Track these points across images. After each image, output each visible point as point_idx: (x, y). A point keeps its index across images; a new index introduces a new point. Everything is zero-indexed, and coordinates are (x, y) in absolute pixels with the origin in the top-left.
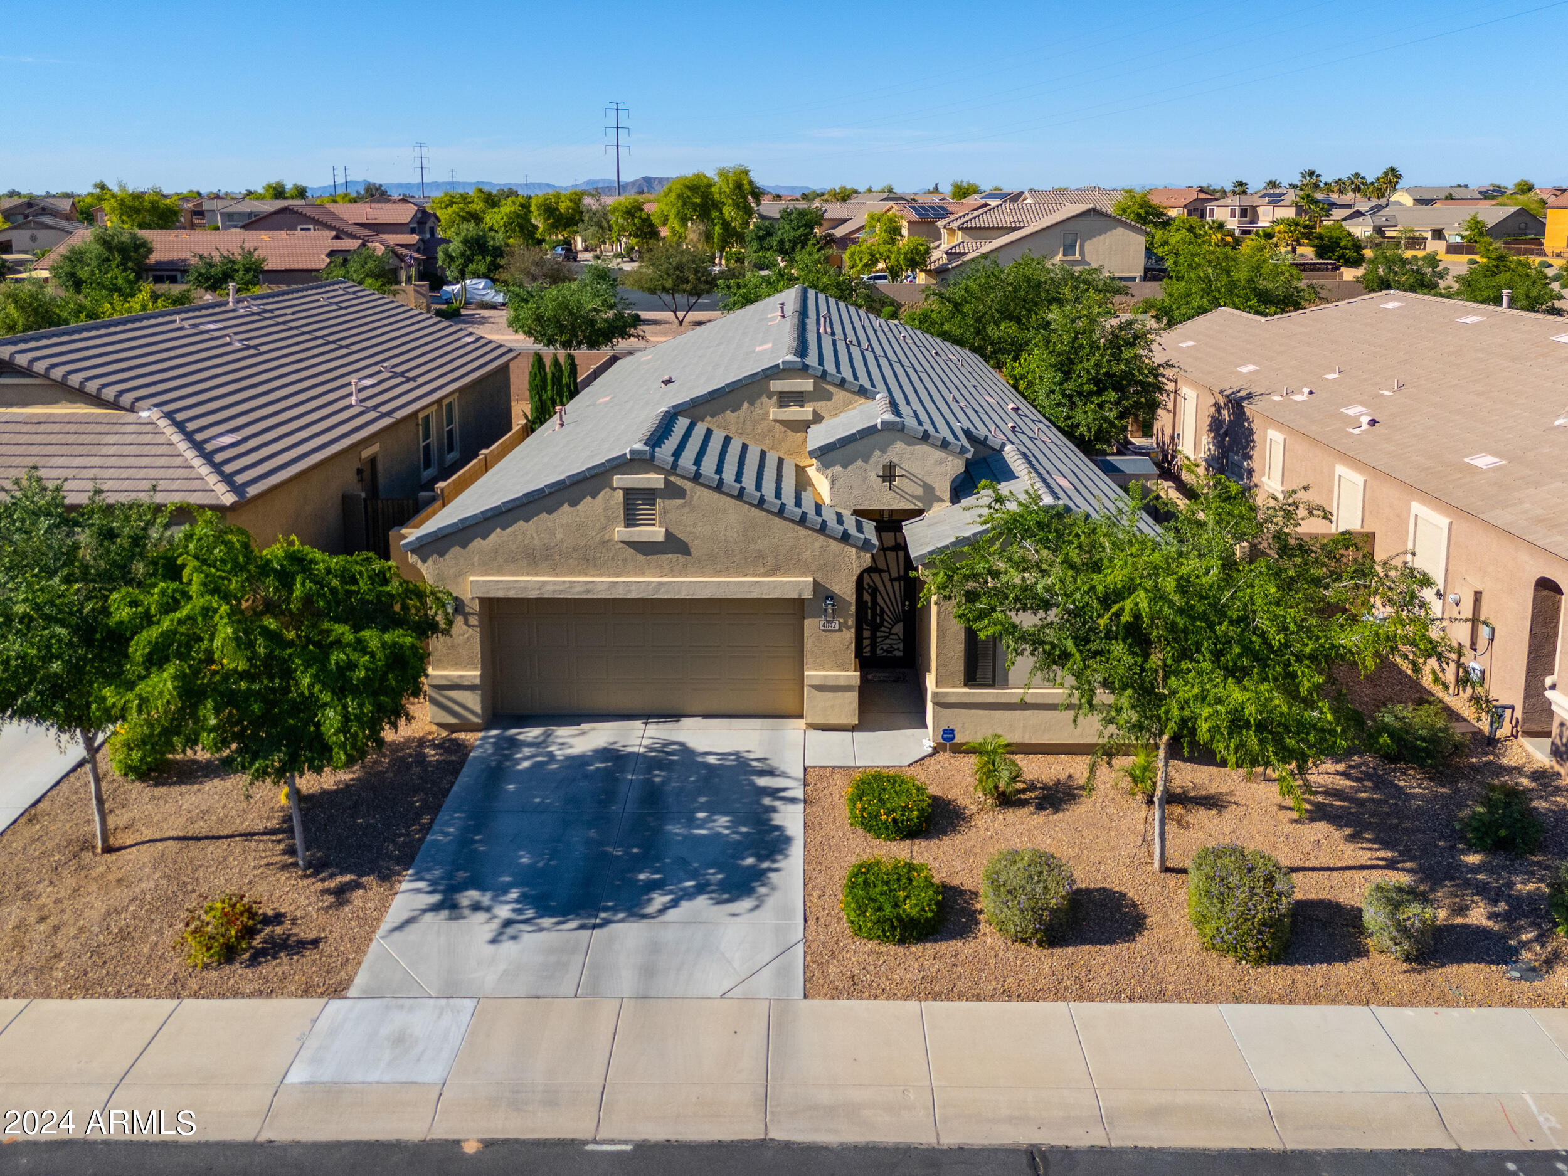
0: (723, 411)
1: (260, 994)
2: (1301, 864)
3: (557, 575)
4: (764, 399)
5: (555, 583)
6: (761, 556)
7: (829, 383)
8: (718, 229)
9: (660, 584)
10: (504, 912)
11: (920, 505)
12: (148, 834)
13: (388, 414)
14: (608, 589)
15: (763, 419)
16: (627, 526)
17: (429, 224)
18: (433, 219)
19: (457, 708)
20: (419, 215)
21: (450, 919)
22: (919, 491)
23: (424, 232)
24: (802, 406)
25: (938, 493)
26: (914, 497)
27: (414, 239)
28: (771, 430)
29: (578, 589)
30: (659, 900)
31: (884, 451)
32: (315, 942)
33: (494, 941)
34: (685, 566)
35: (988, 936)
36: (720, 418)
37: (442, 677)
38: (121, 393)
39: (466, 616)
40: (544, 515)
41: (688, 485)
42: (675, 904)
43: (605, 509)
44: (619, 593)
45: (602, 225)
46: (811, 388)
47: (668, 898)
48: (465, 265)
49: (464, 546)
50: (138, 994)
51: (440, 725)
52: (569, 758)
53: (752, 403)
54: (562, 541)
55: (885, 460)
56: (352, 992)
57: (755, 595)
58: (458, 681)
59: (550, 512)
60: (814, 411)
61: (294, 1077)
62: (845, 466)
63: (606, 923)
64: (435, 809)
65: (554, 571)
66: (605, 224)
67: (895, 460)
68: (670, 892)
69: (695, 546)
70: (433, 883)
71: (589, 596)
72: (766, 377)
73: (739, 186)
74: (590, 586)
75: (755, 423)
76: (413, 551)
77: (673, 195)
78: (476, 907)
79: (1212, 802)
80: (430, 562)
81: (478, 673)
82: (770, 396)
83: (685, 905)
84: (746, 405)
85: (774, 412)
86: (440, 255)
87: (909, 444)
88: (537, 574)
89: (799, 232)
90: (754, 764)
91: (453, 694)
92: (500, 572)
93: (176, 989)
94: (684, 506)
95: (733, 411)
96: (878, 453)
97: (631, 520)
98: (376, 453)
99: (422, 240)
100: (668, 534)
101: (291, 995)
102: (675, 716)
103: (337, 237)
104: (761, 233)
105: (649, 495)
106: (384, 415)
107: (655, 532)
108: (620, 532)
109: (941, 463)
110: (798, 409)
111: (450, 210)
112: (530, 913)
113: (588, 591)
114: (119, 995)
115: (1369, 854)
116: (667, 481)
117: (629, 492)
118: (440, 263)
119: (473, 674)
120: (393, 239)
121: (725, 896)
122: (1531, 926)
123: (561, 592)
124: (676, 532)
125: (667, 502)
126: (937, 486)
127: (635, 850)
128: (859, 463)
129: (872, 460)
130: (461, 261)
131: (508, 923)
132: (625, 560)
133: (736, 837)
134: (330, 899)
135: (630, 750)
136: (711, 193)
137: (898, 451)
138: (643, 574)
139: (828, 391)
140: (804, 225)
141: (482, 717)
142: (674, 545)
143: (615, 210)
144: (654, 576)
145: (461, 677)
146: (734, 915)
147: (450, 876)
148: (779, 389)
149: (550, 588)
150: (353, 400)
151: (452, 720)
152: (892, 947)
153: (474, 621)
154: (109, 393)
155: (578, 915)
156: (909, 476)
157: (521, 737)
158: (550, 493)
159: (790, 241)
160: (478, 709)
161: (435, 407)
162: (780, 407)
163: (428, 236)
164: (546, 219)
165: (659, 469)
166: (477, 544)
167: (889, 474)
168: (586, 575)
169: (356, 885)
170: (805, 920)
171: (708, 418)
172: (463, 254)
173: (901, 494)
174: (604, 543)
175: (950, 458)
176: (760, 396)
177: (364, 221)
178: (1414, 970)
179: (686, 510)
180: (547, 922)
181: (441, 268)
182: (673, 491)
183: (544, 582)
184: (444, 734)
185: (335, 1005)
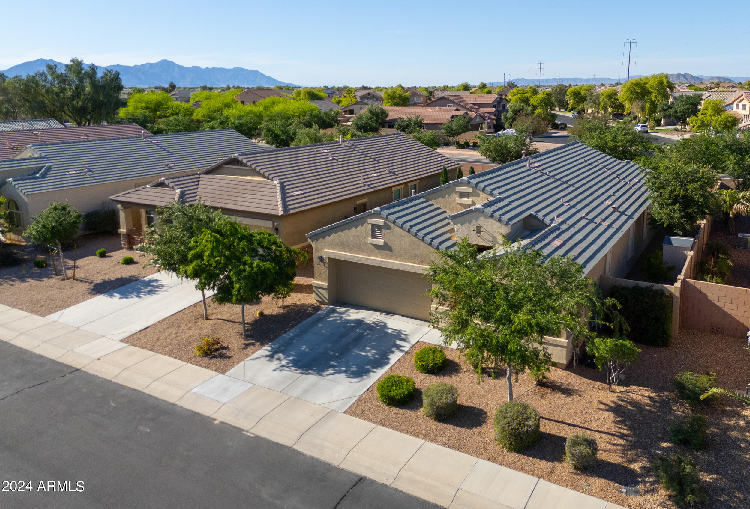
0: (438, 197)
1: (205, 367)
2: (578, 424)
3: (351, 253)
4: (454, 194)
5: (349, 255)
6: (416, 256)
7: (478, 190)
8: (648, 105)
9: (382, 261)
10: (284, 362)
11: (491, 245)
12: (219, 317)
13: (373, 188)
14: (365, 261)
15: (454, 202)
16: (373, 238)
17: (503, 103)
18: (505, 101)
19: (321, 296)
20: (498, 99)
21: (269, 361)
22: (491, 239)
23: (500, 107)
24: (468, 198)
25: (498, 241)
26: (489, 241)
27: (493, 110)
28: (456, 207)
29: (356, 259)
30: (331, 371)
31: (477, 220)
32: (229, 357)
33: (274, 370)
34: (391, 256)
35: (422, 412)
36: (437, 200)
37: (317, 284)
38: (270, 174)
39: (324, 263)
40: (347, 231)
41: (392, 225)
42: (334, 374)
43: (366, 231)
44: (369, 263)
45: (596, 102)
46: (471, 191)
47: (333, 371)
48: (512, 122)
49: (324, 238)
50: (180, 359)
51: (317, 301)
52: (346, 320)
53: (449, 195)
54: (352, 240)
55: (477, 224)
56: (226, 374)
57: (413, 271)
58: (321, 286)
59: (349, 230)
60: (473, 201)
61: (193, 391)
62: (462, 225)
63: (310, 374)
64: (293, 327)
65: (350, 251)
66: (597, 102)
67: (481, 224)
68: (336, 370)
69: (394, 248)
70: (273, 349)
71: (360, 262)
72: (454, 185)
73: (661, 83)
74: (360, 259)
75: (450, 203)
76: (310, 238)
77: (626, 88)
78: (278, 359)
79: (568, 392)
80: (314, 242)
81: (327, 284)
82: (456, 193)
83: (337, 375)
84: (447, 196)
85: (458, 200)
86: (503, 117)
87: (486, 219)
88: (344, 252)
89: (686, 107)
90: (402, 336)
91: (320, 290)
92: (334, 249)
93: (189, 360)
94: (390, 233)
95: (442, 198)
96: (474, 221)
97: (374, 236)
98: (366, 202)
99: (497, 110)
100: (385, 242)
101: (213, 370)
102: (392, 313)
103: (457, 110)
104: (665, 107)
105: (379, 227)
106: (370, 188)
107: (380, 241)
108: (370, 240)
109: (499, 228)
110: (467, 199)
111: (516, 97)
112: (291, 365)
113: (359, 260)
114: (176, 358)
115: (617, 429)
116: (385, 222)
117: (373, 225)
118: (502, 121)
119: (326, 284)
120: (484, 110)
121: (352, 376)
122: (655, 476)
123: (351, 259)
124: (388, 243)
125: (385, 230)
126: (498, 237)
127: (337, 354)
128: (467, 224)
129: (472, 223)
130: (511, 120)
131: (283, 366)
132: (371, 251)
133: (372, 358)
134: (244, 346)
135: (367, 322)
136: (646, 87)
137: (482, 221)
138: (377, 257)
139: (478, 193)
140: (691, 104)
141: (329, 300)
142: (386, 248)
143: (603, 95)
144: (381, 258)
145: (322, 285)
146: (351, 382)
147: (279, 348)
148: (459, 191)
149: (347, 257)
150: (361, 182)
151: (320, 300)
152: (385, 406)
153: (326, 265)
154: (266, 174)
155: (303, 369)
156: (487, 232)
157: (338, 310)
158: (349, 223)
159: (681, 112)
160: (327, 297)
161: (403, 186)
162: (460, 198)
163: (502, 108)
164: (574, 99)
165: (382, 218)
166: (327, 238)
167: (479, 230)
168: (359, 254)
169: (253, 344)
170: (368, 390)
171: (433, 200)
172: (512, 117)
173: (484, 239)
174: (365, 243)
175: (503, 226)
176: (452, 193)
177: (475, 102)
178: (575, 473)
179: (391, 234)
180: (293, 368)
181: (503, 123)
182: (387, 227)
183: (346, 255)
184: (318, 304)
185: (221, 376)
